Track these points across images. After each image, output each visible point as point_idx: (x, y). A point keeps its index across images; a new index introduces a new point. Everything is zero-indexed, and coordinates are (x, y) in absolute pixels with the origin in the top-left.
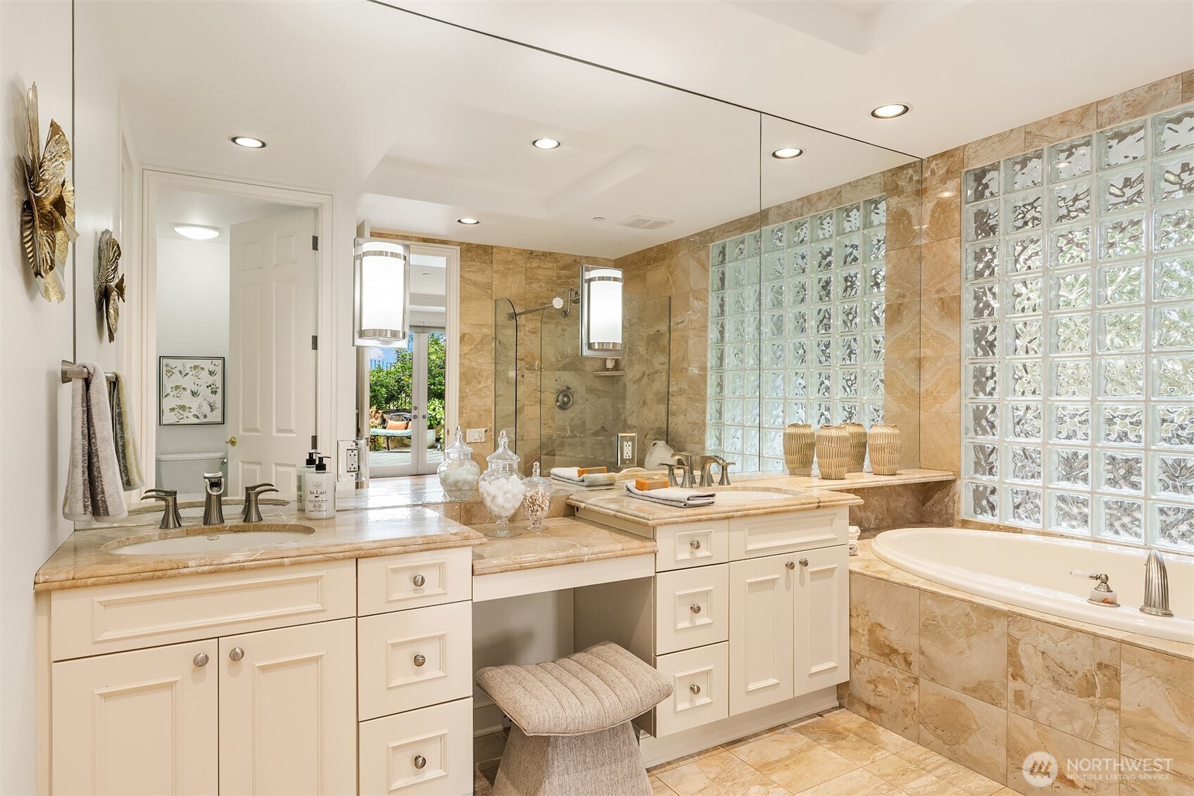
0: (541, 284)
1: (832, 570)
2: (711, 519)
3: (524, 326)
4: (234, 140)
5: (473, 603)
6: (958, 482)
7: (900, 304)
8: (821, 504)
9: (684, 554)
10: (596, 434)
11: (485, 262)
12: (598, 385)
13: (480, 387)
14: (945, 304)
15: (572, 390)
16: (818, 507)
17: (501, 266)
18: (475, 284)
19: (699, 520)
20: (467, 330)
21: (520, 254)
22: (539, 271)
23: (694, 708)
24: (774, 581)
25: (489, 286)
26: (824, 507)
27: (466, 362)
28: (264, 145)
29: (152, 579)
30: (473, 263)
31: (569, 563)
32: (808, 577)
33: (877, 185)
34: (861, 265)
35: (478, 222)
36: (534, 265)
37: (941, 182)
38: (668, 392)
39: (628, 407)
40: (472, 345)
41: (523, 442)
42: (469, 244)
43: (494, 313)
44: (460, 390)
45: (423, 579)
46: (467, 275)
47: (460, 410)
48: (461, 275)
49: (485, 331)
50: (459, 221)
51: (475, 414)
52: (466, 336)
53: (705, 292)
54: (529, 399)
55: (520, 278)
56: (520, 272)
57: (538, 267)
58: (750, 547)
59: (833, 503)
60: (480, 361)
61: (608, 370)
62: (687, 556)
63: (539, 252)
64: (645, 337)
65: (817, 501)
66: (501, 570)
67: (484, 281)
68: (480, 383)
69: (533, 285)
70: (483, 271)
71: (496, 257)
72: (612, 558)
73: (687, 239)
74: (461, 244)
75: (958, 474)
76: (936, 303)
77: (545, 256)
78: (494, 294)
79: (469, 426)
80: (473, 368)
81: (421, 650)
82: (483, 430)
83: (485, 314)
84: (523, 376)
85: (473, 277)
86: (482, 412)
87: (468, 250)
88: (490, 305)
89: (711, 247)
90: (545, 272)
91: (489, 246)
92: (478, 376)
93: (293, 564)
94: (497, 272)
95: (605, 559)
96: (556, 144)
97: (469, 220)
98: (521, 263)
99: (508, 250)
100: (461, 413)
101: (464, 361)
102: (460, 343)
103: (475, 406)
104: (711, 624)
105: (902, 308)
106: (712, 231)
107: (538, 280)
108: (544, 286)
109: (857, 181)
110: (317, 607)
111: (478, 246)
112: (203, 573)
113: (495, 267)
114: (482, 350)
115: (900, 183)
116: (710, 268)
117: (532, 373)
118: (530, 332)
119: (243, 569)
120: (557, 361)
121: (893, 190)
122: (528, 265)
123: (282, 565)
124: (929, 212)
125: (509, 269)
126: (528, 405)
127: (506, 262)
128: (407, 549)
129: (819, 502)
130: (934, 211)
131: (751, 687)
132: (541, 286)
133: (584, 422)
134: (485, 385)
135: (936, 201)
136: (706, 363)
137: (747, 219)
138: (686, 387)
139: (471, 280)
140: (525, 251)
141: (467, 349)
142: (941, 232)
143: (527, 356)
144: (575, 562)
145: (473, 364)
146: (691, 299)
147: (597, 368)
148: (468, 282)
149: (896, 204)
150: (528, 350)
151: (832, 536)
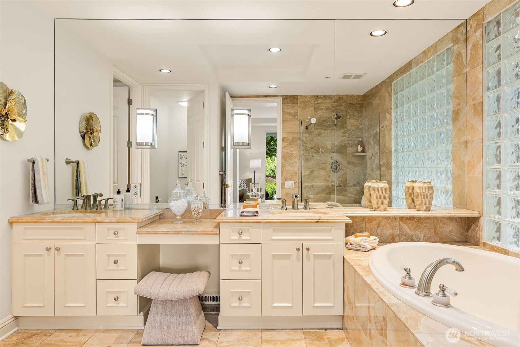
0: (323, 111)
1: (331, 255)
2: (248, 222)
3: (313, 132)
4: (160, 71)
5: (137, 244)
6: (482, 218)
7: (458, 109)
8: (320, 220)
9: (235, 237)
10: (354, 185)
11: (294, 103)
12: (354, 160)
13: (291, 162)
14: (476, 108)
15: (339, 163)
16: (317, 222)
17: (302, 104)
18: (290, 114)
19: (241, 222)
20: (285, 135)
21: (312, 97)
22: (322, 105)
23: (239, 307)
24: (290, 256)
25: (296, 114)
26: (322, 222)
27: (285, 150)
28: (170, 71)
29: (35, 222)
30: (289, 104)
31: (175, 234)
32: (312, 257)
33: (450, 39)
34: (445, 87)
35: (277, 87)
36: (319, 102)
37: (474, 32)
38: (380, 164)
39: (368, 172)
40: (287, 142)
41: (313, 188)
42: (287, 96)
43: (298, 127)
44: (282, 163)
45: (118, 233)
46: (286, 110)
47: (282, 172)
48: (282, 111)
49: (296, 136)
50: (269, 87)
51: (289, 175)
52: (285, 138)
53: (390, 109)
54: (316, 167)
55: (312, 109)
56: (312, 106)
57: (322, 103)
58: (274, 238)
59: (329, 220)
60: (292, 149)
61: (359, 152)
62: (237, 238)
63: (321, 95)
64: (372, 135)
65: (318, 219)
66: (146, 233)
67: (294, 112)
68: (291, 160)
69: (319, 112)
70: (293, 107)
71: (300, 100)
72: (196, 234)
73: (385, 81)
74: (282, 96)
75: (481, 214)
76: (472, 107)
77: (325, 97)
78: (298, 118)
79: (286, 180)
80: (288, 153)
81: (119, 259)
82: (293, 182)
83: (295, 127)
84: (313, 156)
85: (288, 111)
86: (293, 174)
87: (286, 99)
88: (297, 123)
89: (393, 84)
90: (325, 105)
91: (296, 96)
92: (290, 157)
93: (74, 222)
94: (300, 107)
95: (192, 234)
96: (279, 50)
97: (273, 86)
98: (312, 102)
99: (305, 96)
100: (282, 174)
101: (284, 150)
102: (282, 142)
103: (289, 170)
104: (251, 270)
105: (459, 112)
106: (392, 75)
107: (322, 109)
108: (324, 111)
109: (442, 38)
110: (83, 238)
111: (291, 96)
112: (49, 222)
113: (299, 105)
114: (292, 145)
115: (458, 36)
116: (393, 95)
117: (318, 155)
118: (317, 135)
119: (59, 222)
120: (332, 148)
121: (456, 40)
122: (316, 102)
123: (71, 222)
124: (469, 51)
125: (306, 105)
126: (315, 170)
127: (305, 102)
128: (111, 221)
129: (319, 219)
130: (471, 51)
131: (274, 305)
132: (323, 112)
133: (346, 179)
134: (295, 161)
135: (472, 44)
136: (391, 149)
137: (403, 67)
138: (386, 162)
139: (287, 112)
140: (313, 96)
141: (285, 144)
142: (474, 63)
143: (315, 147)
144: (178, 234)
145: (288, 151)
146: (386, 114)
147: (353, 151)
148: (286, 113)
149: (457, 48)
150: (316, 143)
151: (331, 238)
